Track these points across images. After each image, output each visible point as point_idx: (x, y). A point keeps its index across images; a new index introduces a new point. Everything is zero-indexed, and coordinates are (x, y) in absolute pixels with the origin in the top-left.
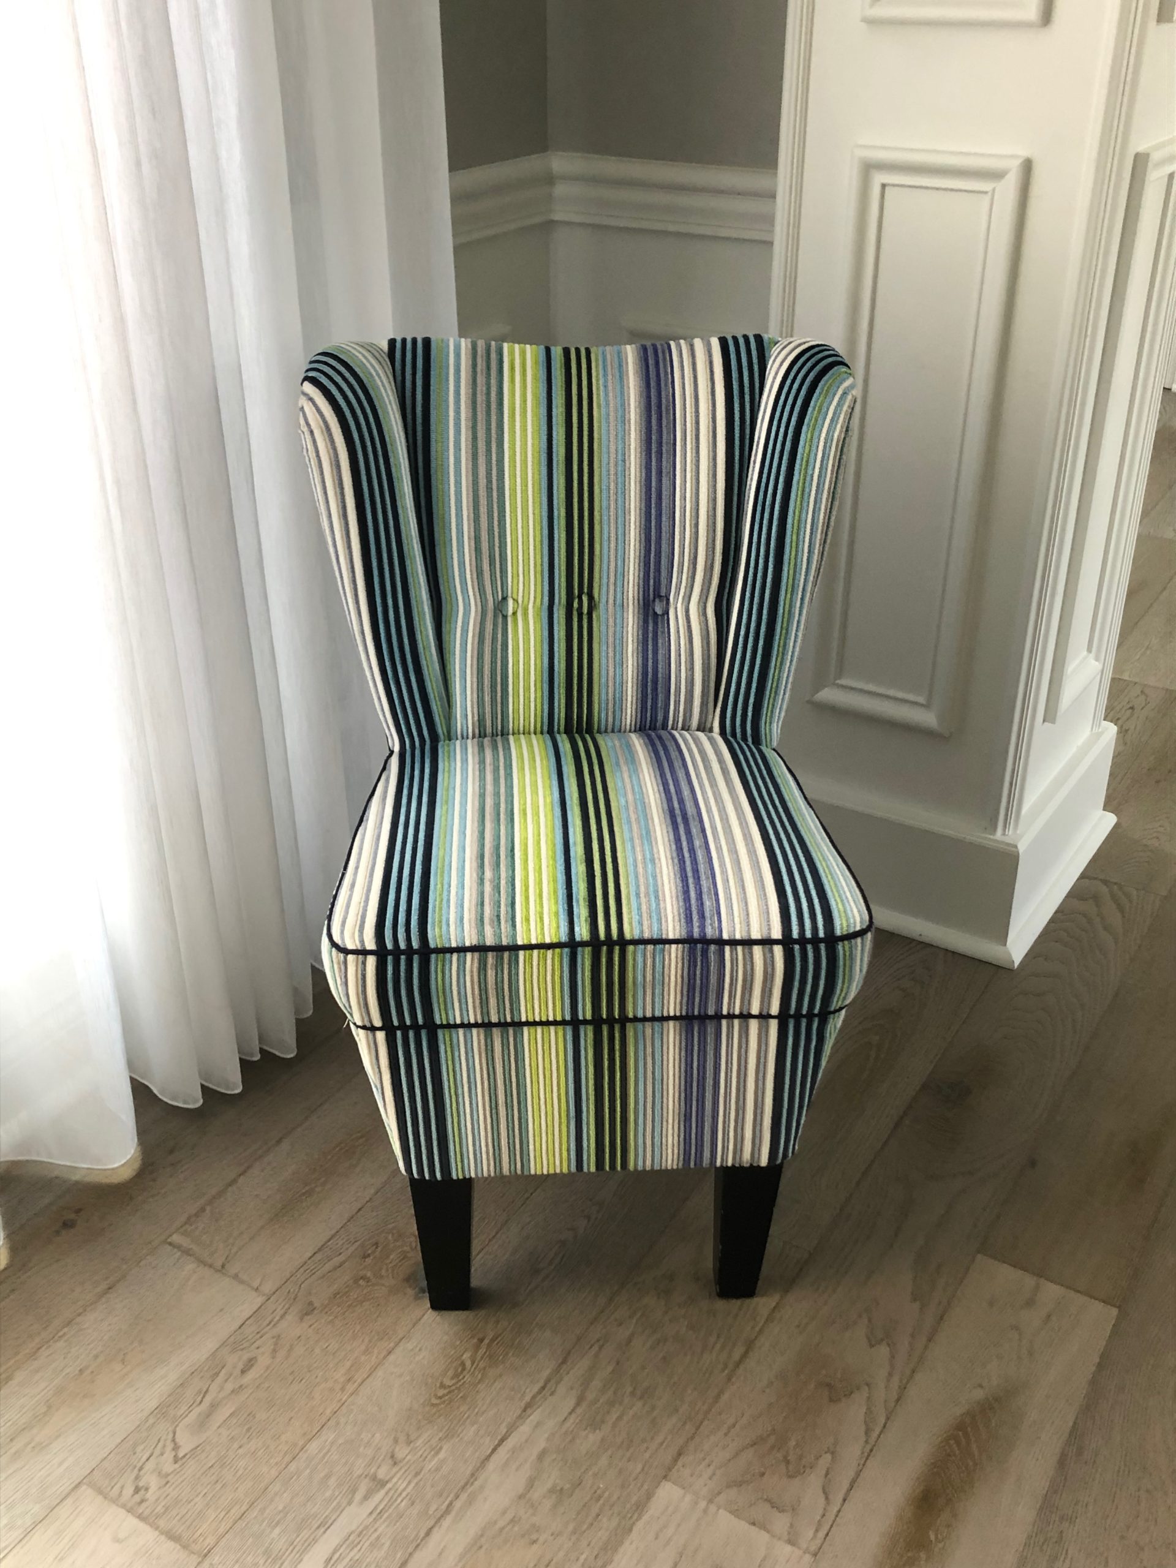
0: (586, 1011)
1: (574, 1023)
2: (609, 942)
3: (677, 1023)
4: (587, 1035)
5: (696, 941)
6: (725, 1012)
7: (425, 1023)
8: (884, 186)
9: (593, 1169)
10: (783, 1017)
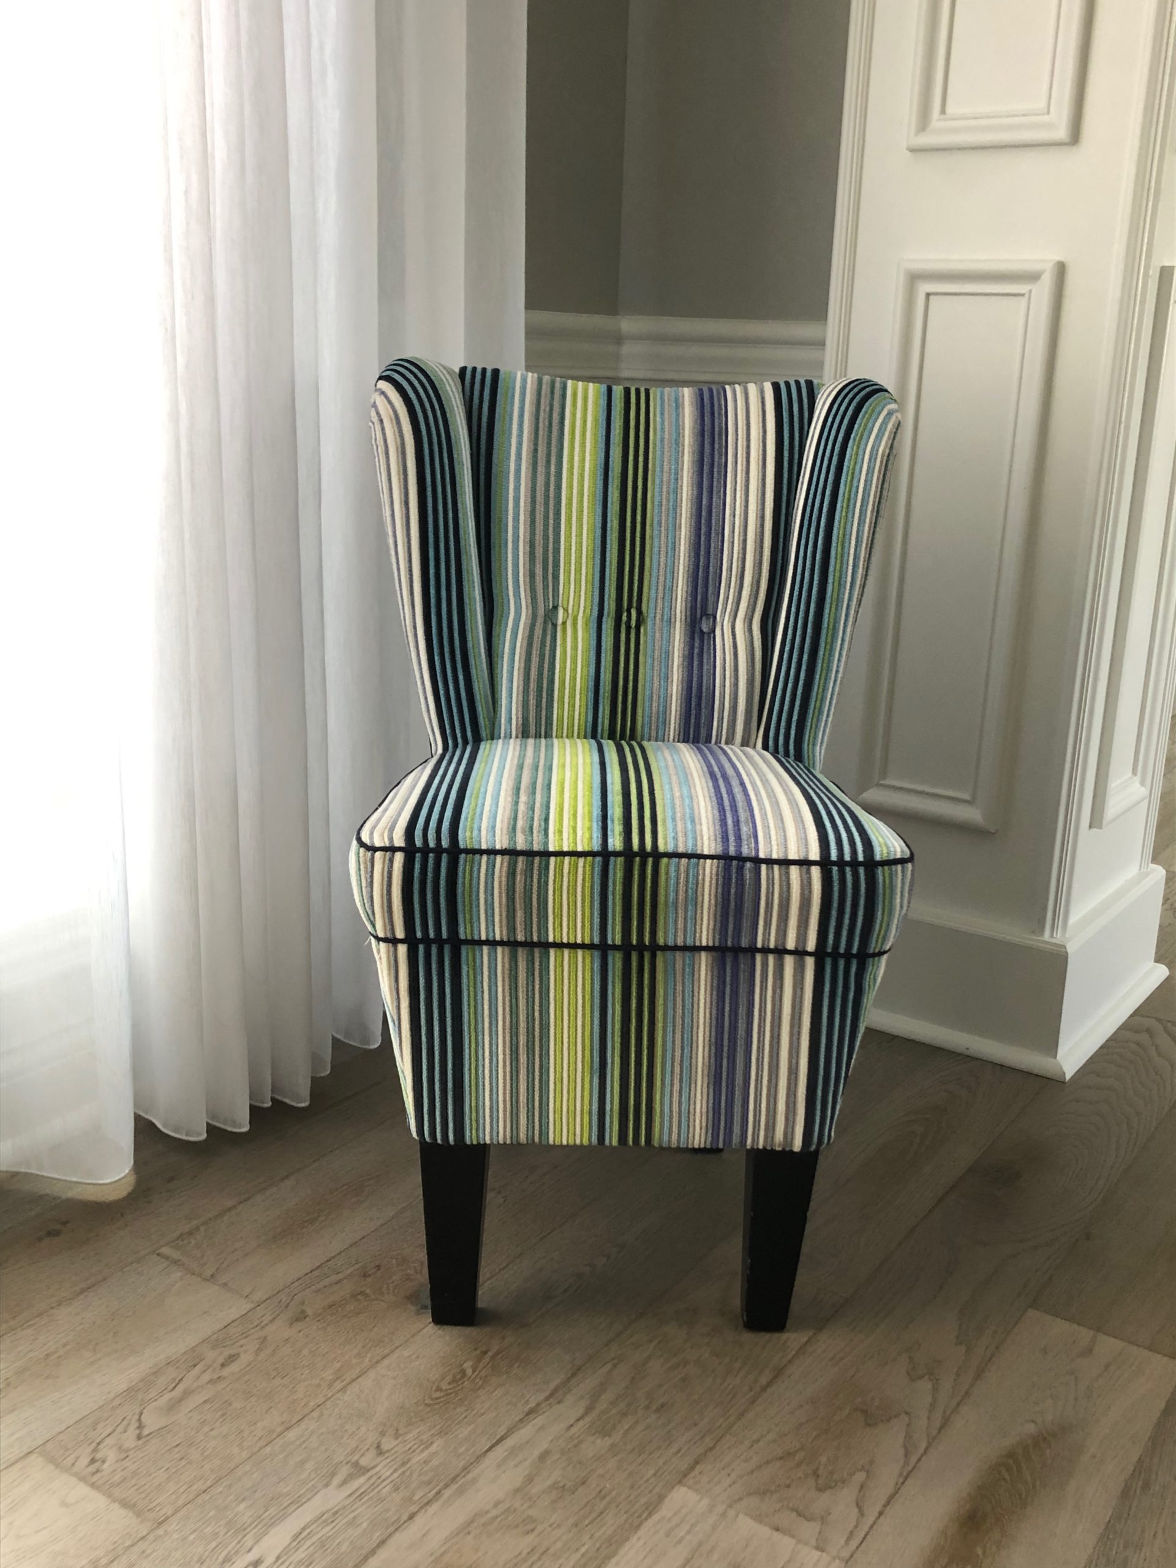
0: (615, 936)
1: (602, 948)
2: (643, 854)
3: (710, 955)
4: (616, 961)
5: (732, 858)
6: (759, 945)
7: (449, 938)
8: (928, 295)
9: (615, 1142)
10: (819, 954)
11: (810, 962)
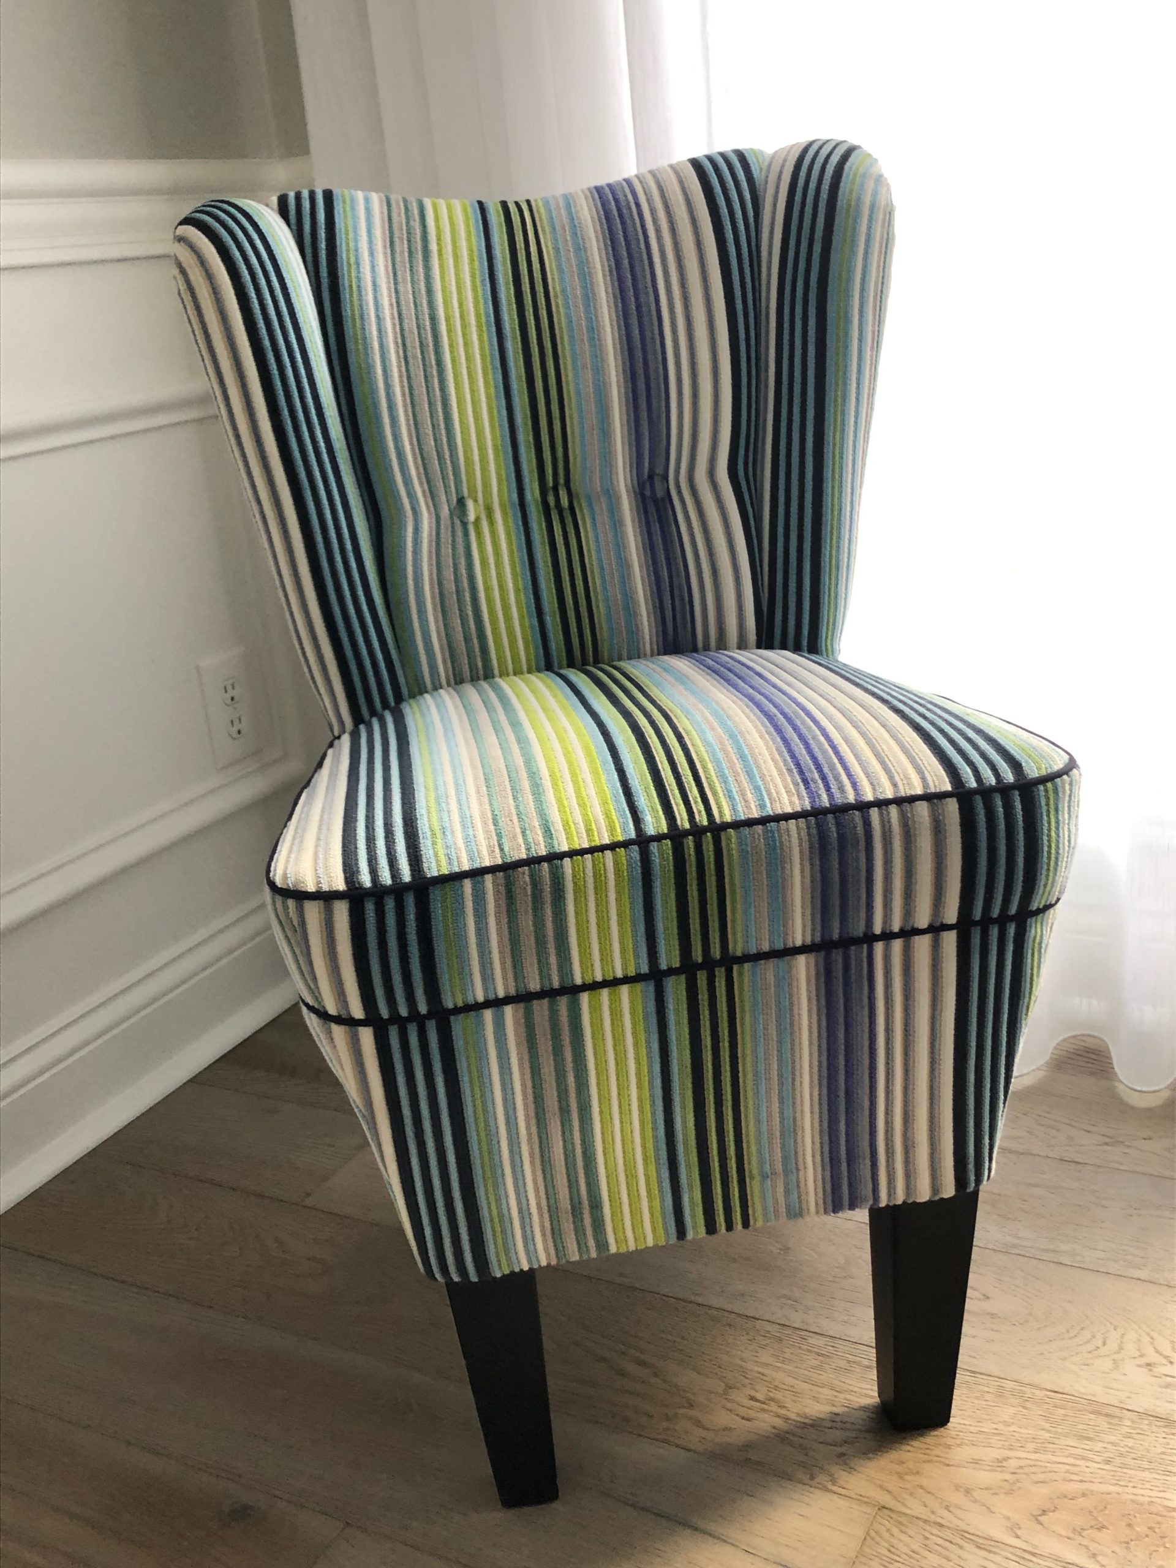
0: (669, 956)
1: (655, 976)
2: (697, 831)
3: (812, 957)
4: (676, 990)
5: (825, 812)
6: (878, 930)
7: (429, 1011)
9: (704, 1234)
10: (963, 926)
11: (950, 940)
